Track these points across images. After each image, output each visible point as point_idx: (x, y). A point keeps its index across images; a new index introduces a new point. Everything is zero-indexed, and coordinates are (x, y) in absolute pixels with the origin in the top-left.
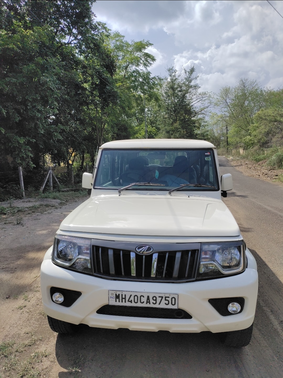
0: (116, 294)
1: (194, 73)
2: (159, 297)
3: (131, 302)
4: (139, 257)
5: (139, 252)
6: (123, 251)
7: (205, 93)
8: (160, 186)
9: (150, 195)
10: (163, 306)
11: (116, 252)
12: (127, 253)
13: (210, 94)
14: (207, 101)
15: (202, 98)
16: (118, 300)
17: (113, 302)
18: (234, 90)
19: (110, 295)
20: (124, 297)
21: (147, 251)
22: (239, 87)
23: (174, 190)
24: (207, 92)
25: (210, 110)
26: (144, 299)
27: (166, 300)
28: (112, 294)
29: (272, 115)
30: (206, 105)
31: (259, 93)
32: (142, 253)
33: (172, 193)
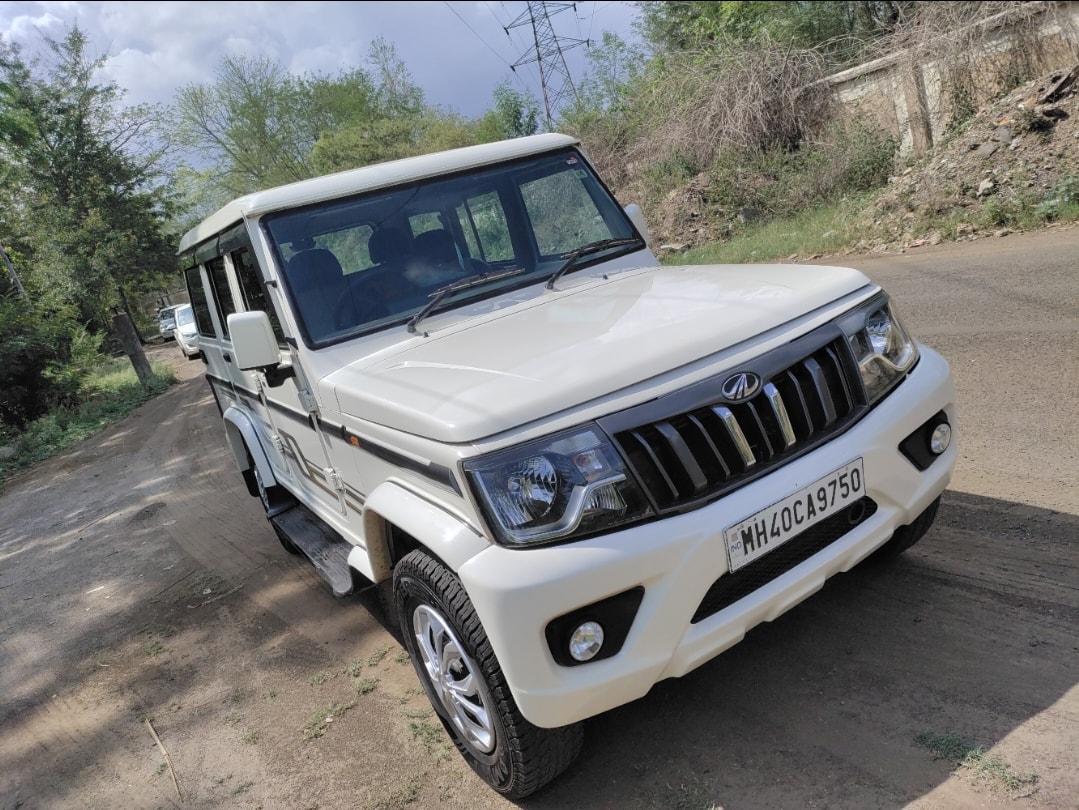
0: (743, 532)
1: (84, 47)
2: (830, 485)
3: (778, 533)
4: (739, 410)
5: (735, 399)
6: (694, 412)
7: (140, 110)
8: (512, 277)
9: (503, 306)
10: (841, 504)
11: (680, 422)
12: (707, 414)
13: (157, 110)
14: (155, 134)
15: (135, 127)
16: (749, 547)
17: (740, 560)
18: (215, 93)
19: (731, 544)
20: (761, 530)
21: (750, 386)
22: (227, 83)
23: (558, 274)
24: (144, 107)
25: (180, 159)
26: (802, 510)
27: (842, 485)
28: (734, 536)
29: (361, 142)
30: (158, 146)
31: (298, 89)
32: (743, 397)
33: (555, 285)
